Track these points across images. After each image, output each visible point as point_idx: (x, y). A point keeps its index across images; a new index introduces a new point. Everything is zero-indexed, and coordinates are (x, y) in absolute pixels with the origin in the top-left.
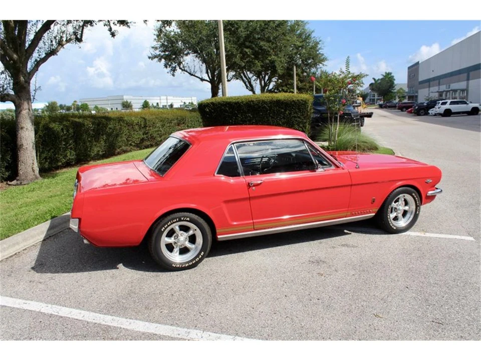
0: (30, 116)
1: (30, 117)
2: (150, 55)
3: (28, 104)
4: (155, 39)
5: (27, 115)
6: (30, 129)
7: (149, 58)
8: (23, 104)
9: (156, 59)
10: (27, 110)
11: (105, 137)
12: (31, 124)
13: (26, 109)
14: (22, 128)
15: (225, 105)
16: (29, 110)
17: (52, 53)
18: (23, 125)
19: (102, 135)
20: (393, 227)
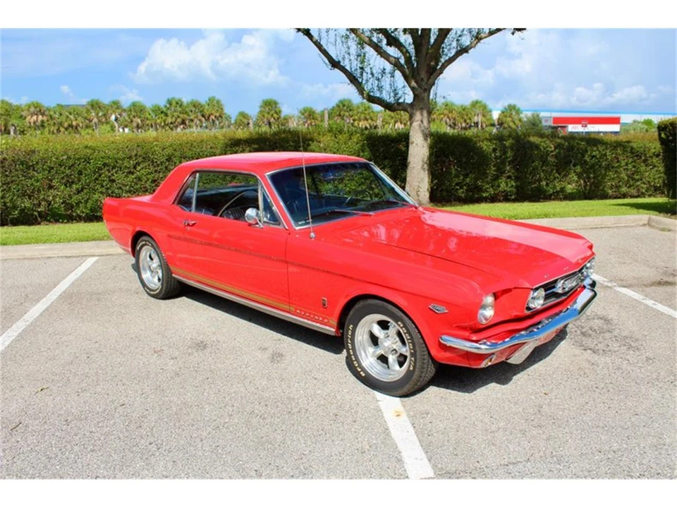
0: (423, 128)
1: (423, 131)
3: (422, 114)
5: (417, 128)
6: (419, 144)
8: (415, 114)
10: (419, 122)
11: (578, 169)
12: (422, 139)
13: (417, 121)
14: (413, 143)
16: (422, 121)
17: (463, 51)
18: (414, 140)
19: (574, 166)
20: (359, 370)
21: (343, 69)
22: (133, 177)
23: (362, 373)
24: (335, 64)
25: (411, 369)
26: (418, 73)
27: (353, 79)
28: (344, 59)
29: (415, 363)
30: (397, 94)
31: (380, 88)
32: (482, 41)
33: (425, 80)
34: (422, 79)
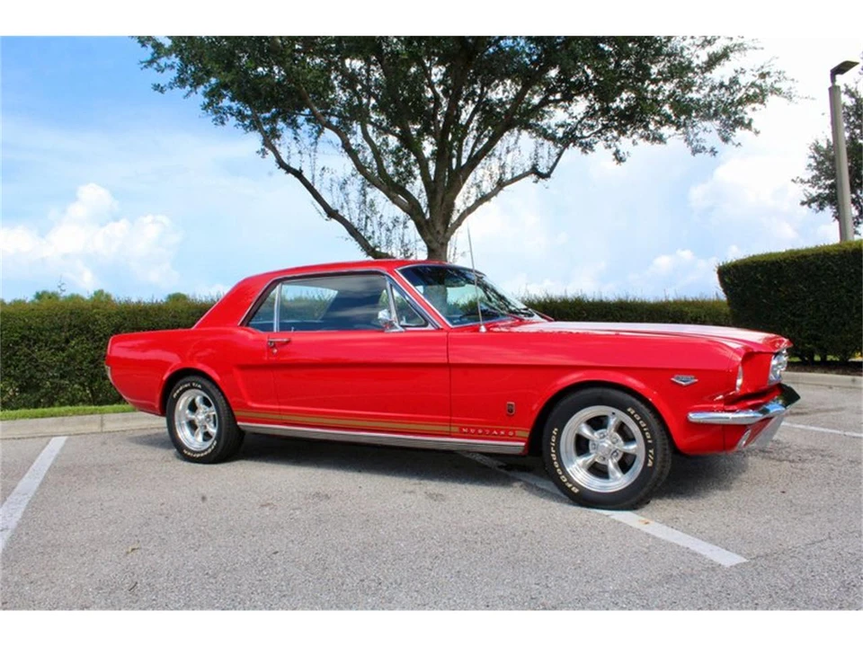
2: (805, 200)
4: (810, 165)
7: (803, 203)
9: (814, 205)
15: (756, 268)
17: (484, 198)
20: (570, 485)
21: (342, 220)
22: (64, 355)
23: (573, 489)
24: (332, 213)
25: (650, 464)
26: (434, 225)
27: (354, 232)
28: (342, 207)
29: (655, 456)
30: (408, 250)
31: (389, 242)
32: (505, 188)
33: (442, 232)
34: (438, 232)
